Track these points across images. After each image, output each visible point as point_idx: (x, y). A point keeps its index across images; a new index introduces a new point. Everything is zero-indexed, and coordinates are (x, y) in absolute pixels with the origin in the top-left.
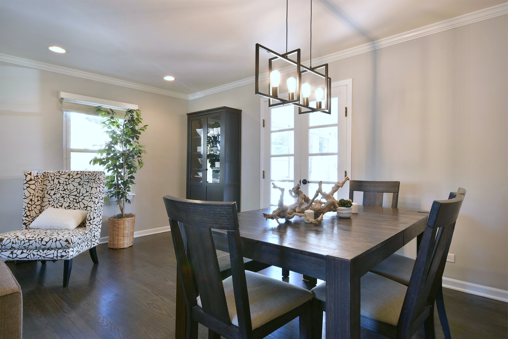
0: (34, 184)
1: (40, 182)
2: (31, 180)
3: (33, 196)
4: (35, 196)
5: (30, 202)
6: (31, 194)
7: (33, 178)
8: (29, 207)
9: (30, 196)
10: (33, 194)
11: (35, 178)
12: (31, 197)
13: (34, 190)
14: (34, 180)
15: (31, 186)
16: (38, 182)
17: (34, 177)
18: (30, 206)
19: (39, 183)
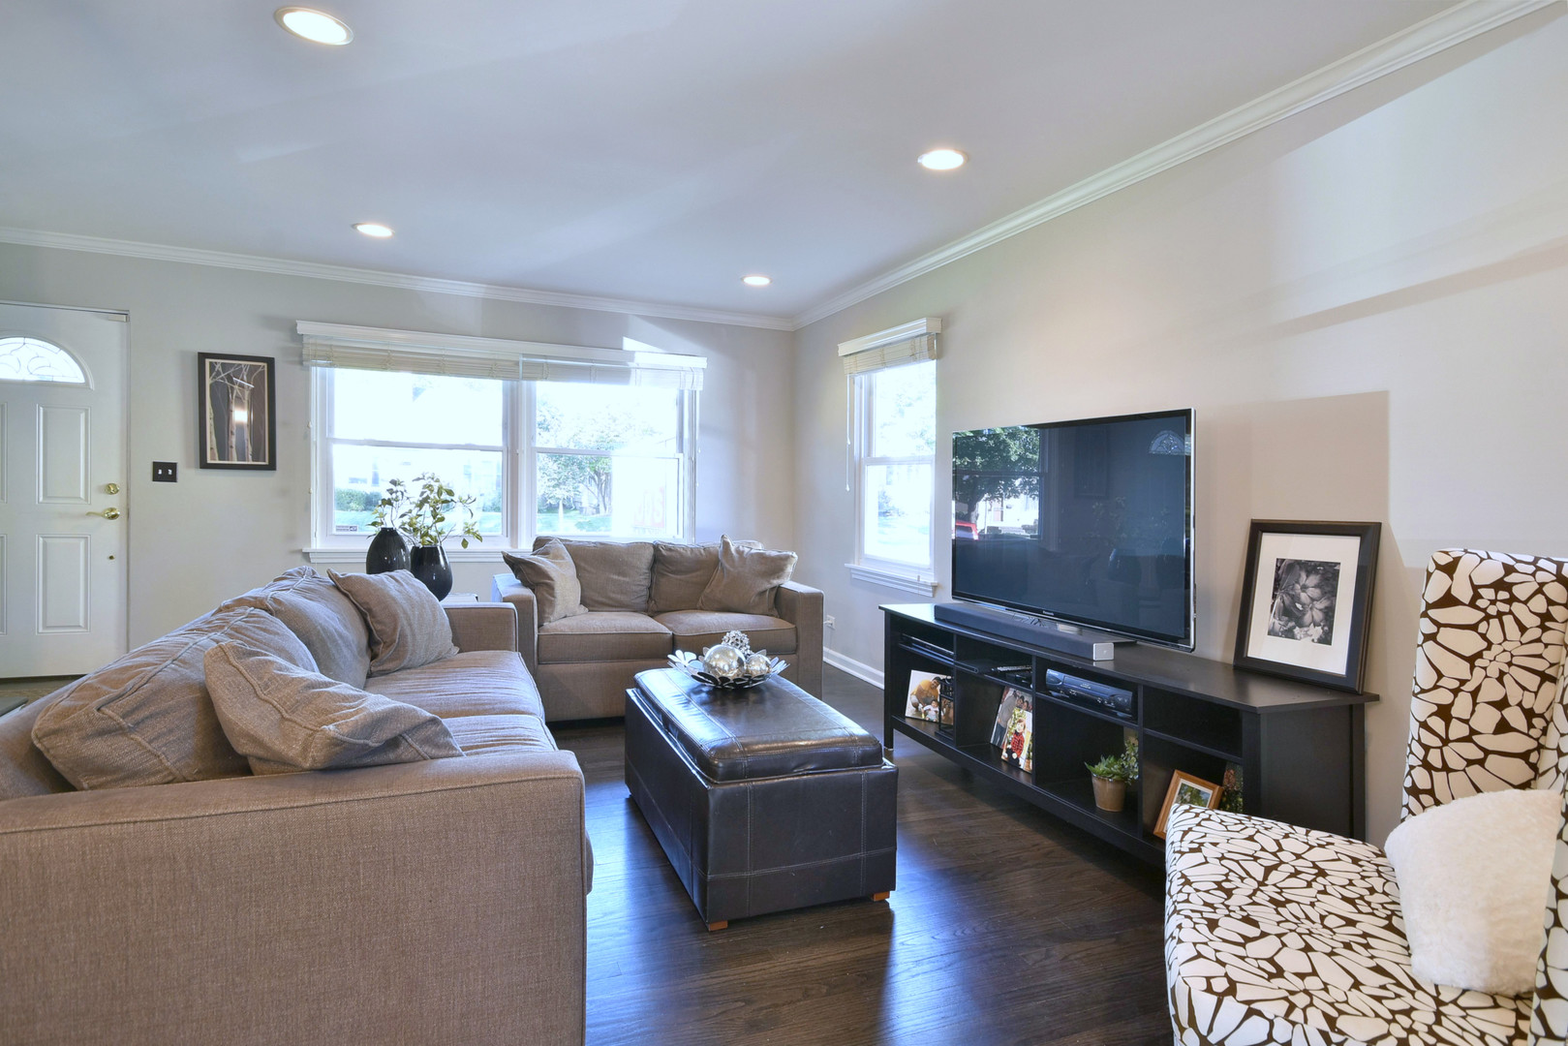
0: (1474, 627)
1: (1531, 621)
2: (1448, 600)
3: (1456, 692)
4: (1475, 694)
5: (1437, 724)
6: (1440, 675)
7: (1464, 593)
8: (1427, 748)
9: (1436, 687)
10: (1463, 682)
11: (1477, 596)
12: (1444, 697)
13: (1471, 660)
14: (1472, 604)
15: (1445, 635)
16: (1508, 620)
17: (1475, 588)
18: (1436, 742)
19: (1523, 629)
